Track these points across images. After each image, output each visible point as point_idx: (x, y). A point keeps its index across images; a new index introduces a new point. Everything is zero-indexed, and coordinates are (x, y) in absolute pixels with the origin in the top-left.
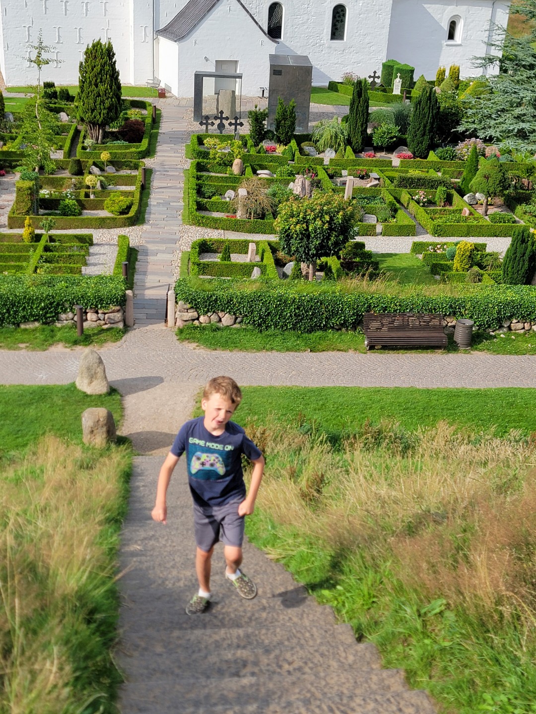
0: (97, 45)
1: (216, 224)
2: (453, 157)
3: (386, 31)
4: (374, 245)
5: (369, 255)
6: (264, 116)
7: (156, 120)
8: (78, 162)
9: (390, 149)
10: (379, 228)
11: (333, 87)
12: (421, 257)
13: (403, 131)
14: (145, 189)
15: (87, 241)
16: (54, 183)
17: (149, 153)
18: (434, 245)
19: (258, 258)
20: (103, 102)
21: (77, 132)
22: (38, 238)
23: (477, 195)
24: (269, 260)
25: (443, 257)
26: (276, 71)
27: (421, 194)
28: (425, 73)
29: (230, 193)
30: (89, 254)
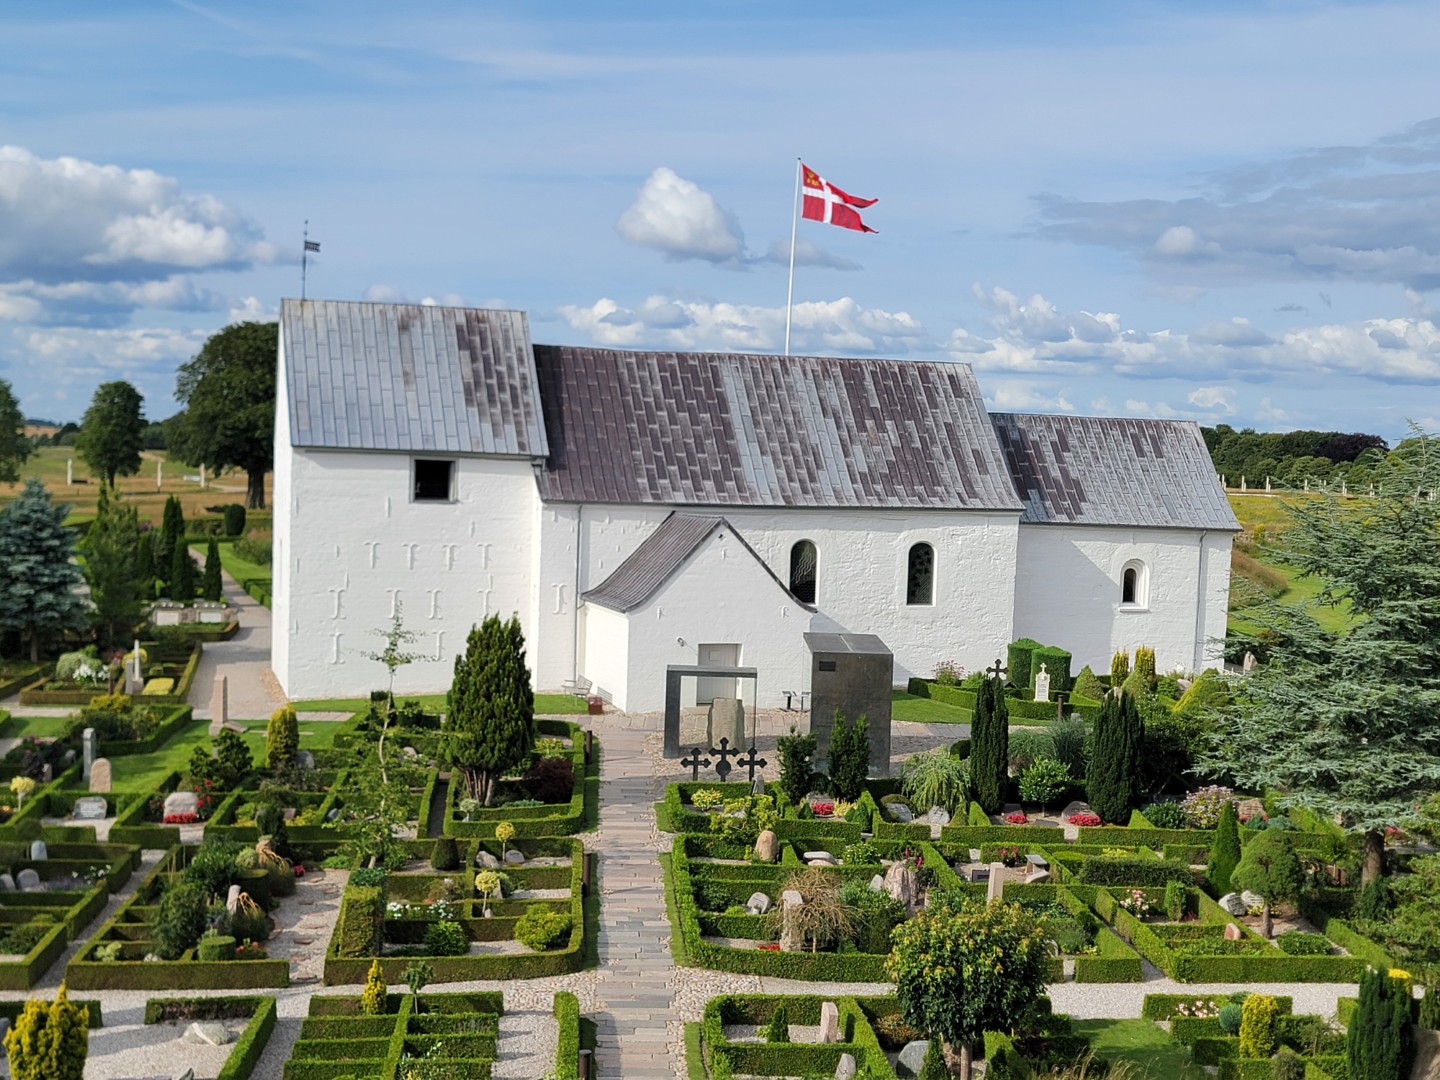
0: (491, 625)
1: (742, 964)
2: (1180, 822)
3: (1010, 586)
4: (1069, 999)
5: (1063, 1024)
6: (808, 746)
7: (592, 755)
8: (452, 845)
9: (1055, 806)
10: (1069, 966)
11: (918, 688)
12: (1166, 1026)
13: (1077, 771)
14: (589, 893)
15: (491, 1006)
16: (405, 888)
17: (588, 820)
18: (1190, 1001)
19: (840, 1035)
20: (499, 728)
21: (441, 785)
22: (391, 1004)
23: (1246, 896)
24: (864, 1036)
25: (1213, 1025)
26: (824, 664)
27: (1136, 896)
28: (1091, 661)
29: (759, 900)
30: (499, 1035)
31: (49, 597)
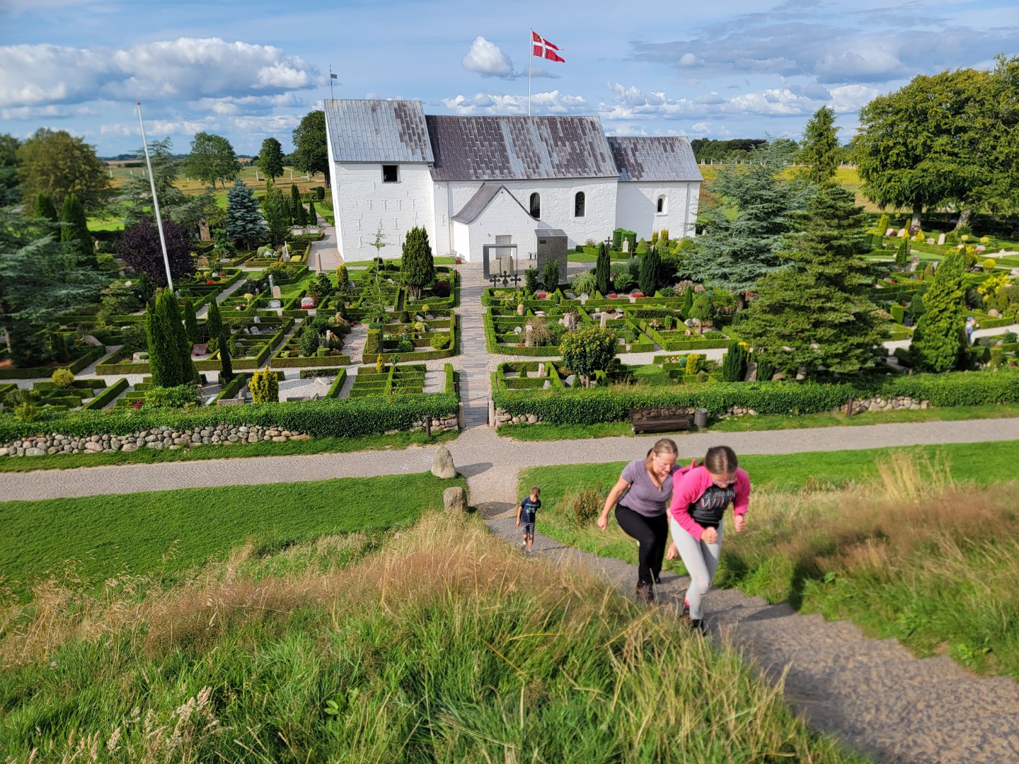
0: (415, 230)
1: (512, 352)
2: (673, 294)
3: (614, 208)
4: (627, 359)
5: (625, 367)
6: (536, 273)
7: (457, 279)
8: (407, 313)
9: (627, 291)
10: (628, 348)
11: (579, 249)
12: (661, 366)
13: (636, 278)
14: (457, 329)
15: (422, 369)
16: (390, 329)
17: (456, 303)
18: (670, 357)
19: (546, 374)
20: (421, 270)
21: (402, 292)
22: (387, 369)
23: (694, 320)
24: (554, 374)
25: (677, 365)
26: (542, 241)
27: (654, 322)
28: (644, 236)
29: (518, 329)
30: (425, 379)
31: (250, 226)
